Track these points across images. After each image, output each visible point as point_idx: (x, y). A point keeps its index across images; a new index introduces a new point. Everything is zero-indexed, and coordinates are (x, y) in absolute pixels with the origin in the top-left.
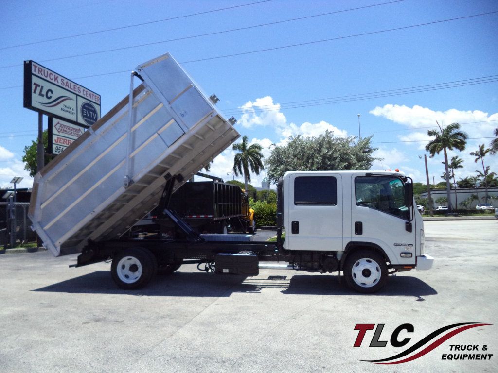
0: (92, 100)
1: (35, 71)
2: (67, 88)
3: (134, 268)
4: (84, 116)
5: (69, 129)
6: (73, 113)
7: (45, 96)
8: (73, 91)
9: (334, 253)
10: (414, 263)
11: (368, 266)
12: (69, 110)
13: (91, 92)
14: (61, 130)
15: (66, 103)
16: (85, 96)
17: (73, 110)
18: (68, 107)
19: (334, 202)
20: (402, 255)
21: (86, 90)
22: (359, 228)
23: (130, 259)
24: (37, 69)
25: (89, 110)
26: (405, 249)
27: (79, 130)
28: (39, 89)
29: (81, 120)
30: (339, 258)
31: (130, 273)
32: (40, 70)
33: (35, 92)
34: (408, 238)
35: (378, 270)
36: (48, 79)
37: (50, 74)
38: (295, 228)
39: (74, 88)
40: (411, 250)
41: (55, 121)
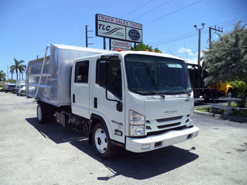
0: (136, 27)
1: (99, 18)
2: (119, 24)
4: (130, 36)
5: (121, 44)
6: (123, 36)
7: (106, 29)
8: (123, 25)
10: (124, 142)
12: (121, 34)
13: (135, 24)
14: (116, 44)
15: (118, 31)
16: (131, 26)
17: (123, 34)
21: (132, 23)
24: (101, 17)
25: (133, 33)
26: (118, 127)
27: (128, 43)
28: (102, 27)
29: (128, 38)
32: (103, 17)
36: (108, 21)
37: (109, 18)
39: (124, 23)
41: (112, 41)
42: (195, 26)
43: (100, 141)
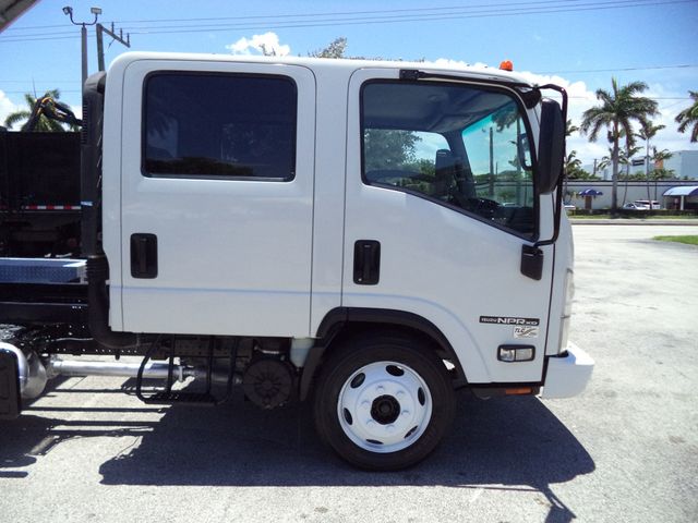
9: (285, 343)
10: (539, 379)
11: (392, 387)
19: (284, 168)
20: (503, 352)
22: (367, 261)
26: (514, 335)
30: (298, 359)
34: (527, 296)
35: (422, 400)
38: (145, 256)
40: (535, 336)
43: (385, 410)
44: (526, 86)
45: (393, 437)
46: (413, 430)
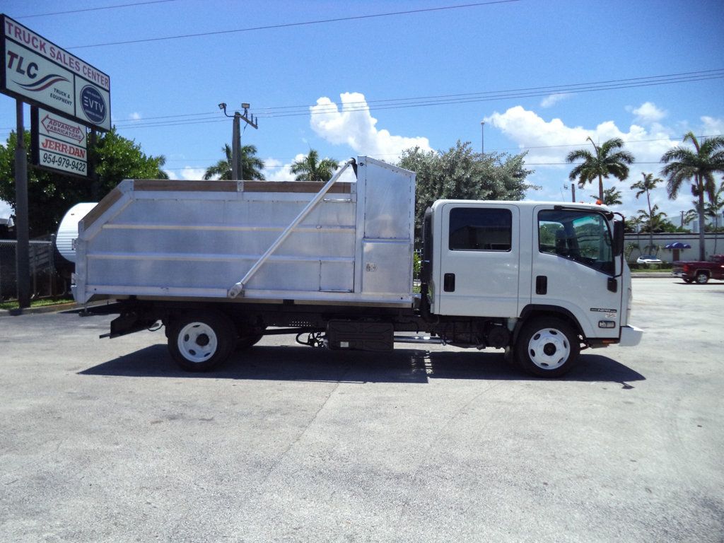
0: (96, 82)
1: (10, 33)
2: (59, 62)
3: (203, 340)
4: (85, 108)
5: (63, 127)
6: (68, 102)
7: (26, 74)
8: (68, 67)
9: (504, 320)
10: (617, 336)
11: (552, 339)
12: (63, 97)
13: (95, 71)
14: (52, 128)
15: (58, 85)
16: (86, 77)
17: (69, 97)
18: (61, 93)
19: (507, 247)
20: (601, 324)
21: (88, 67)
22: (542, 285)
23: (197, 326)
24: (13, 29)
25: (92, 98)
26: (606, 316)
27: (79, 128)
28: (16, 61)
29: (81, 114)
30: (511, 328)
31: (197, 348)
32: (18, 31)
33: (10, 66)
34: (609, 300)
35: (565, 346)
36: (30, 46)
37: (34, 38)
38: (450, 282)
39: (70, 62)
40: (615, 317)
41: (42, 113)
42: (224, 106)
43: (550, 349)
44: (608, 212)
45: (553, 362)
46: (562, 359)
